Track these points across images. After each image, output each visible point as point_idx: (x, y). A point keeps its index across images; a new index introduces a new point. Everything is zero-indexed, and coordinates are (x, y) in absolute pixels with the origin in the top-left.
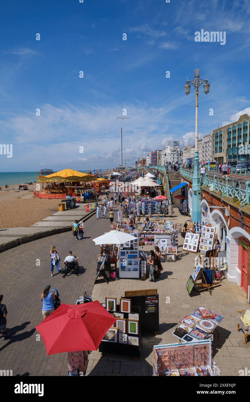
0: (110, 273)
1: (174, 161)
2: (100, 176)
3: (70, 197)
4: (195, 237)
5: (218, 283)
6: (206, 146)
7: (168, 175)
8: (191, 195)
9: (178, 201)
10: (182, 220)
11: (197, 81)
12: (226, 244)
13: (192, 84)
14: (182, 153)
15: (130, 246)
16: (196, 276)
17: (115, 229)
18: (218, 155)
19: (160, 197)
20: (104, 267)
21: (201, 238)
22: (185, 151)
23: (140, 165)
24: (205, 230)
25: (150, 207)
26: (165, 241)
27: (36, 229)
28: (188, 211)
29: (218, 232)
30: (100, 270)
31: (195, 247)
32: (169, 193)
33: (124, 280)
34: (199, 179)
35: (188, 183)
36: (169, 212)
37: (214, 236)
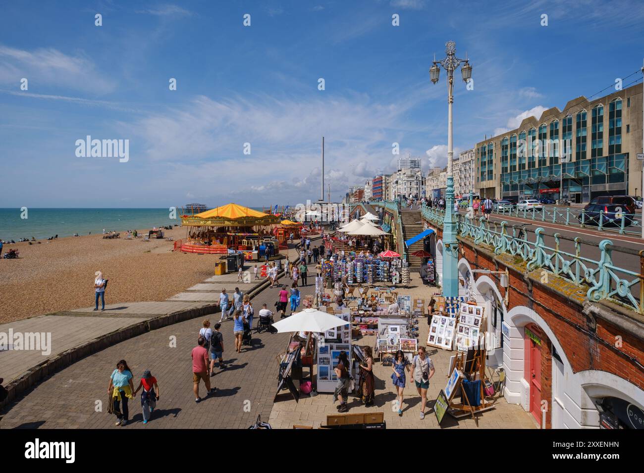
0: (301, 383)
1: (411, 194)
2: (286, 217)
3: (234, 252)
4: (447, 322)
5: (489, 405)
6: (465, 170)
7: (401, 217)
8: (441, 251)
9: (419, 261)
10: (425, 293)
11: (451, 61)
12: (502, 335)
13: (443, 66)
14: (425, 181)
15: (335, 337)
16: (451, 390)
17: (310, 306)
18: (486, 184)
19: (388, 254)
20: (290, 372)
21: (459, 325)
22: (430, 177)
23: (353, 199)
24: (466, 311)
25: (370, 271)
26: (396, 328)
27: (176, 305)
28: (436, 278)
29: (488, 314)
30: (284, 378)
31: (449, 340)
32: (403, 247)
33: (325, 396)
34: (455, 223)
35: (435, 231)
36: (403, 279)
37: (482, 322)
